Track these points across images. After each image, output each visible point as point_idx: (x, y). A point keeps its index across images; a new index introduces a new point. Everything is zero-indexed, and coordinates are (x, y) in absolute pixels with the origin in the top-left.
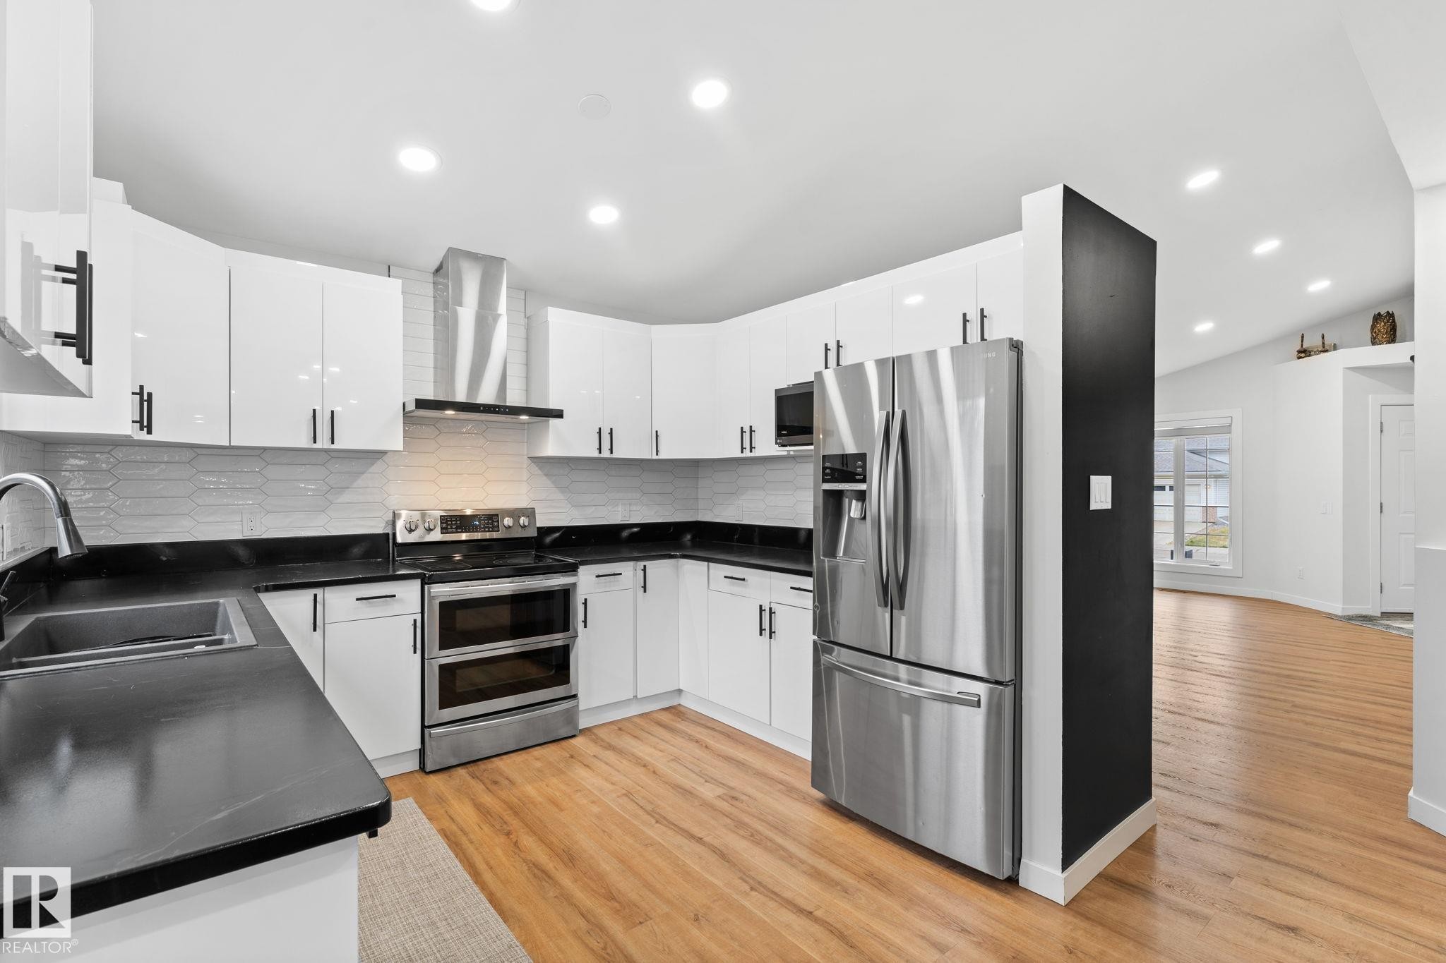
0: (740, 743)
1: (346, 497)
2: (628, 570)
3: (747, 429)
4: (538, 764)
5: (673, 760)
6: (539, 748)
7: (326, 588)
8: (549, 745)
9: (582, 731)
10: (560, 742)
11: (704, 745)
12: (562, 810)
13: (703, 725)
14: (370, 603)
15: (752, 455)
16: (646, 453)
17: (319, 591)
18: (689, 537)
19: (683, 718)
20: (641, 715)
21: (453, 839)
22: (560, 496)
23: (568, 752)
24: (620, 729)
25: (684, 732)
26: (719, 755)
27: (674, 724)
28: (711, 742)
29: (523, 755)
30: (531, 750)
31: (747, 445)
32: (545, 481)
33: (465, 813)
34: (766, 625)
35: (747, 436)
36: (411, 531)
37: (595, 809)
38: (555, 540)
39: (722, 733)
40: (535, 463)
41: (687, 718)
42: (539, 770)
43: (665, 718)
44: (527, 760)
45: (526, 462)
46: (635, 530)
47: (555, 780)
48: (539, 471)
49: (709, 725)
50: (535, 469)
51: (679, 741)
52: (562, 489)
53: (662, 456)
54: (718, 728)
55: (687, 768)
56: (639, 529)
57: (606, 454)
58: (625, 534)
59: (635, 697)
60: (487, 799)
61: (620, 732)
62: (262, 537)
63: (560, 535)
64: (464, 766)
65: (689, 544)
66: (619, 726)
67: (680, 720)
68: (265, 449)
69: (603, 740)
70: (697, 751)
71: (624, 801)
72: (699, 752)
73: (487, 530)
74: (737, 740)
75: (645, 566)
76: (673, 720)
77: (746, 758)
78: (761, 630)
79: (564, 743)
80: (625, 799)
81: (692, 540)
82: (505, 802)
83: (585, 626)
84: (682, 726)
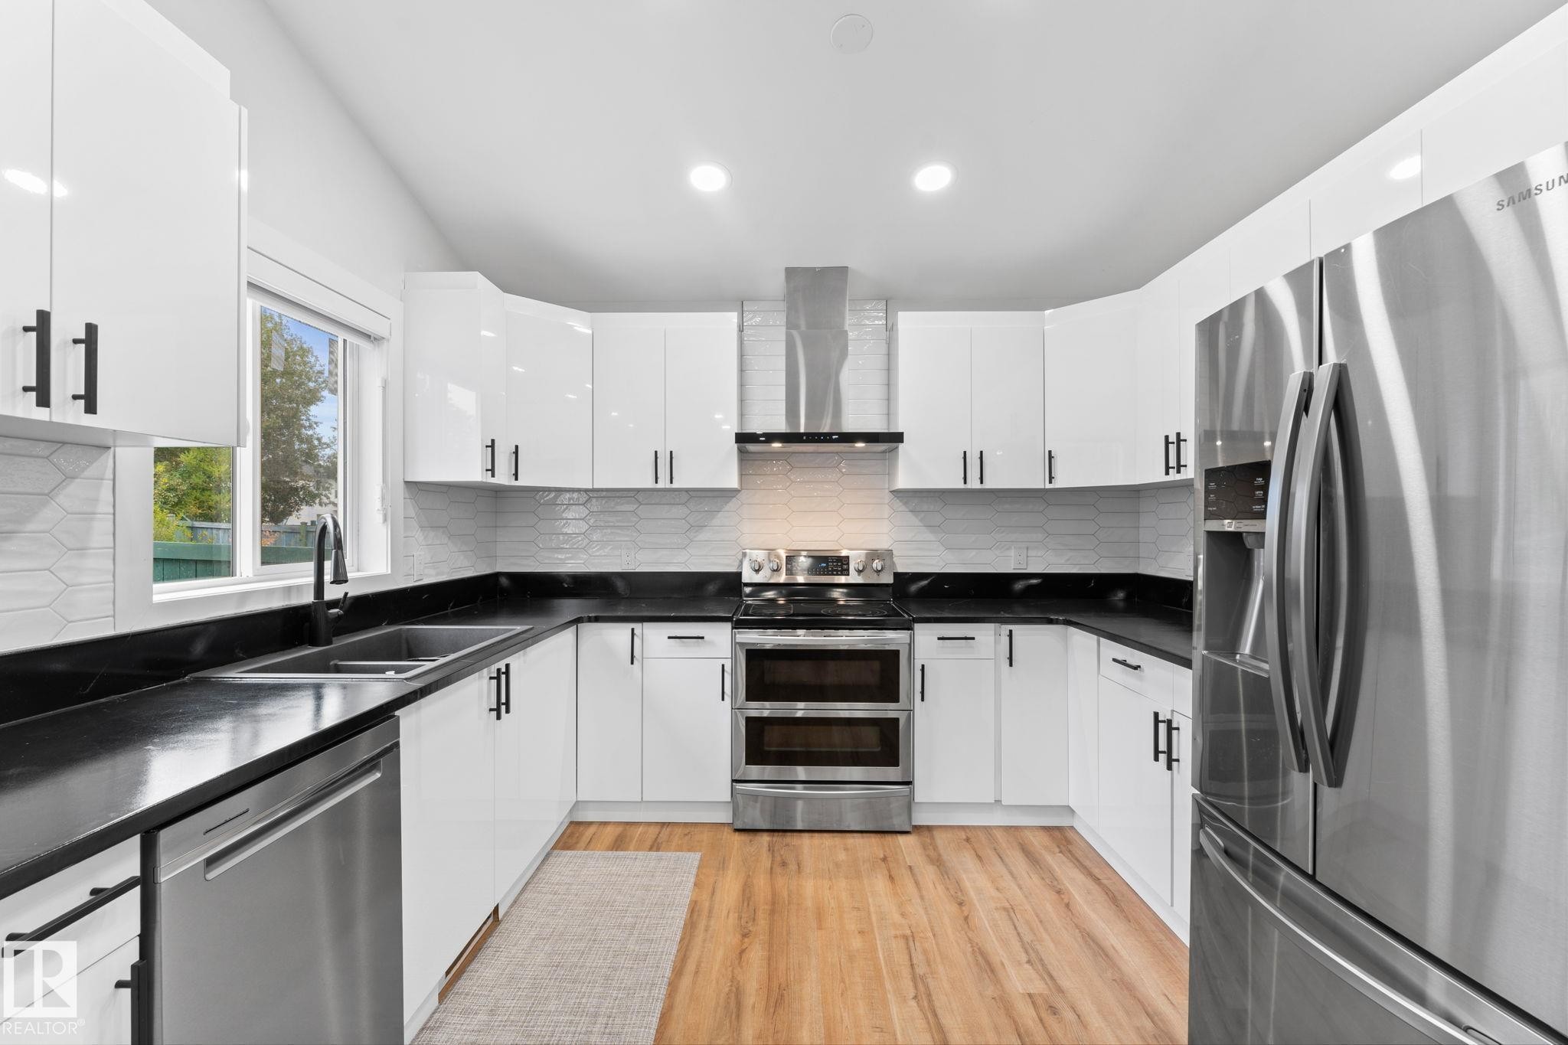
0: (1126, 917)
1: (703, 536)
2: (987, 635)
3: (1173, 438)
4: (842, 856)
5: (1005, 909)
6: (859, 835)
7: (645, 624)
8: (872, 835)
9: (918, 829)
10: (886, 835)
11: (1066, 901)
12: (821, 929)
13: (1085, 868)
14: (683, 642)
15: (1178, 477)
16: (1037, 481)
17: (637, 627)
18: (1121, 595)
19: (1063, 848)
20: (1008, 829)
21: (695, 917)
22: (930, 536)
23: (885, 851)
24: (968, 840)
25: (1051, 872)
26: (1077, 927)
27: (1043, 852)
28: (1078, 897)
29: (836, 839)
30: (848, 835)
31: (1173, 463)
32: (913, 519)
33: (729, 890)
34: (1163, 746)
35: (1172, 448)
36: (757, 571)
37: (857, 943)
38: (923, 588)
39: (1106, 891)
40: (898, 498)
41: (1070, 851)
42: (837, 865)
43: (1038, 842)
44: (835, 846)
45: (887, 497)
46: (1034, 581)
47: (842, 884)
48: (903, 507)
49: (1096, 871)
50: (898, 504)
51: (1032, 881)
52: (930, 527)
53: (1060, 483)
54: (1105, 882)
55: (1016, 928)
56: (1039, 581)
57: (974, 483)
58: (1019, 586)
59: (998, 802)
60: (761, 882)
61: (965, 843)
62: (636, 571)
63: (929, 584)
64: (772, 833)
65: (1121, 604)
66: (968, 835)
67: (1057, 850)
68: (638, 490)
69: (935, 848)
70: (1049, 907)
71: (898, 946)
72: (1050, 907)
73: (835, 573)
74: (1122, 911)
75: (1011, 631)
76: (1046, 848)
77: (1118, 947)
78: (1157, 752)
79: (889, 838)
80: (902, 943)
81: (1127, 599)
82: (774, 894)
83: (923, 700)
84: (1055, 861)
